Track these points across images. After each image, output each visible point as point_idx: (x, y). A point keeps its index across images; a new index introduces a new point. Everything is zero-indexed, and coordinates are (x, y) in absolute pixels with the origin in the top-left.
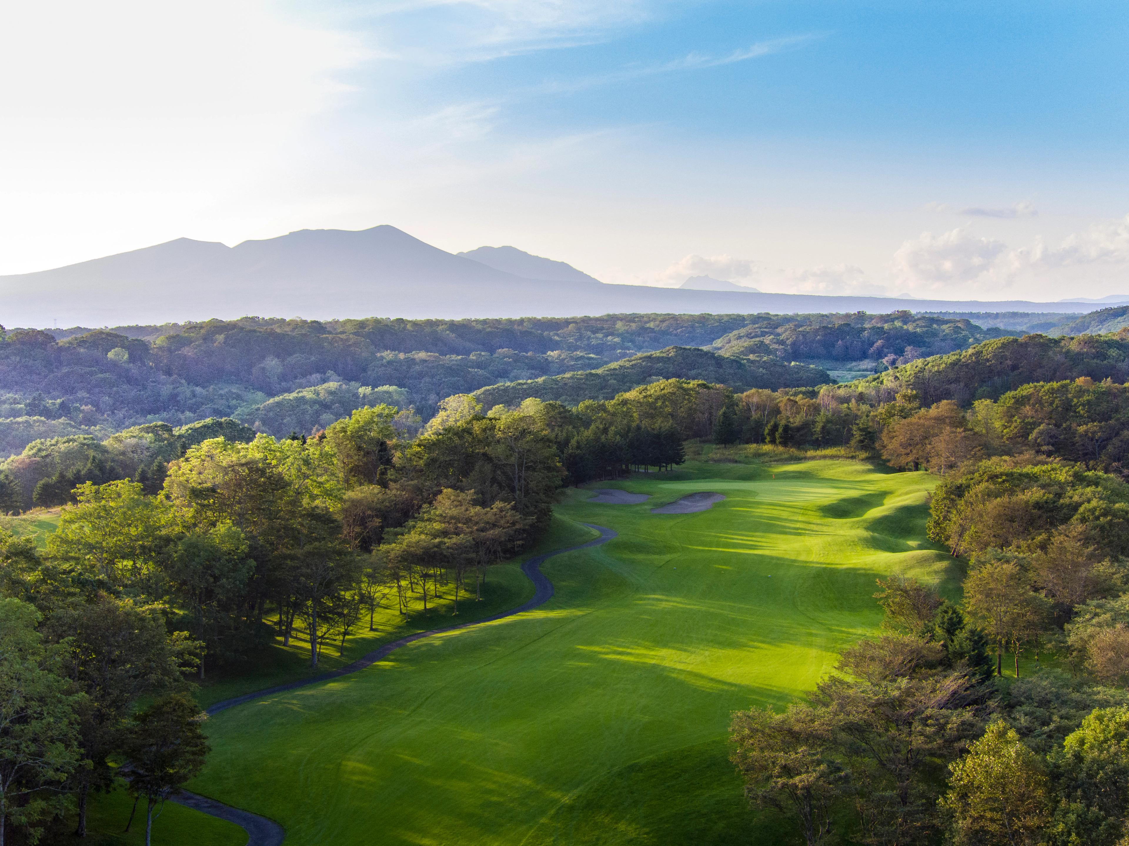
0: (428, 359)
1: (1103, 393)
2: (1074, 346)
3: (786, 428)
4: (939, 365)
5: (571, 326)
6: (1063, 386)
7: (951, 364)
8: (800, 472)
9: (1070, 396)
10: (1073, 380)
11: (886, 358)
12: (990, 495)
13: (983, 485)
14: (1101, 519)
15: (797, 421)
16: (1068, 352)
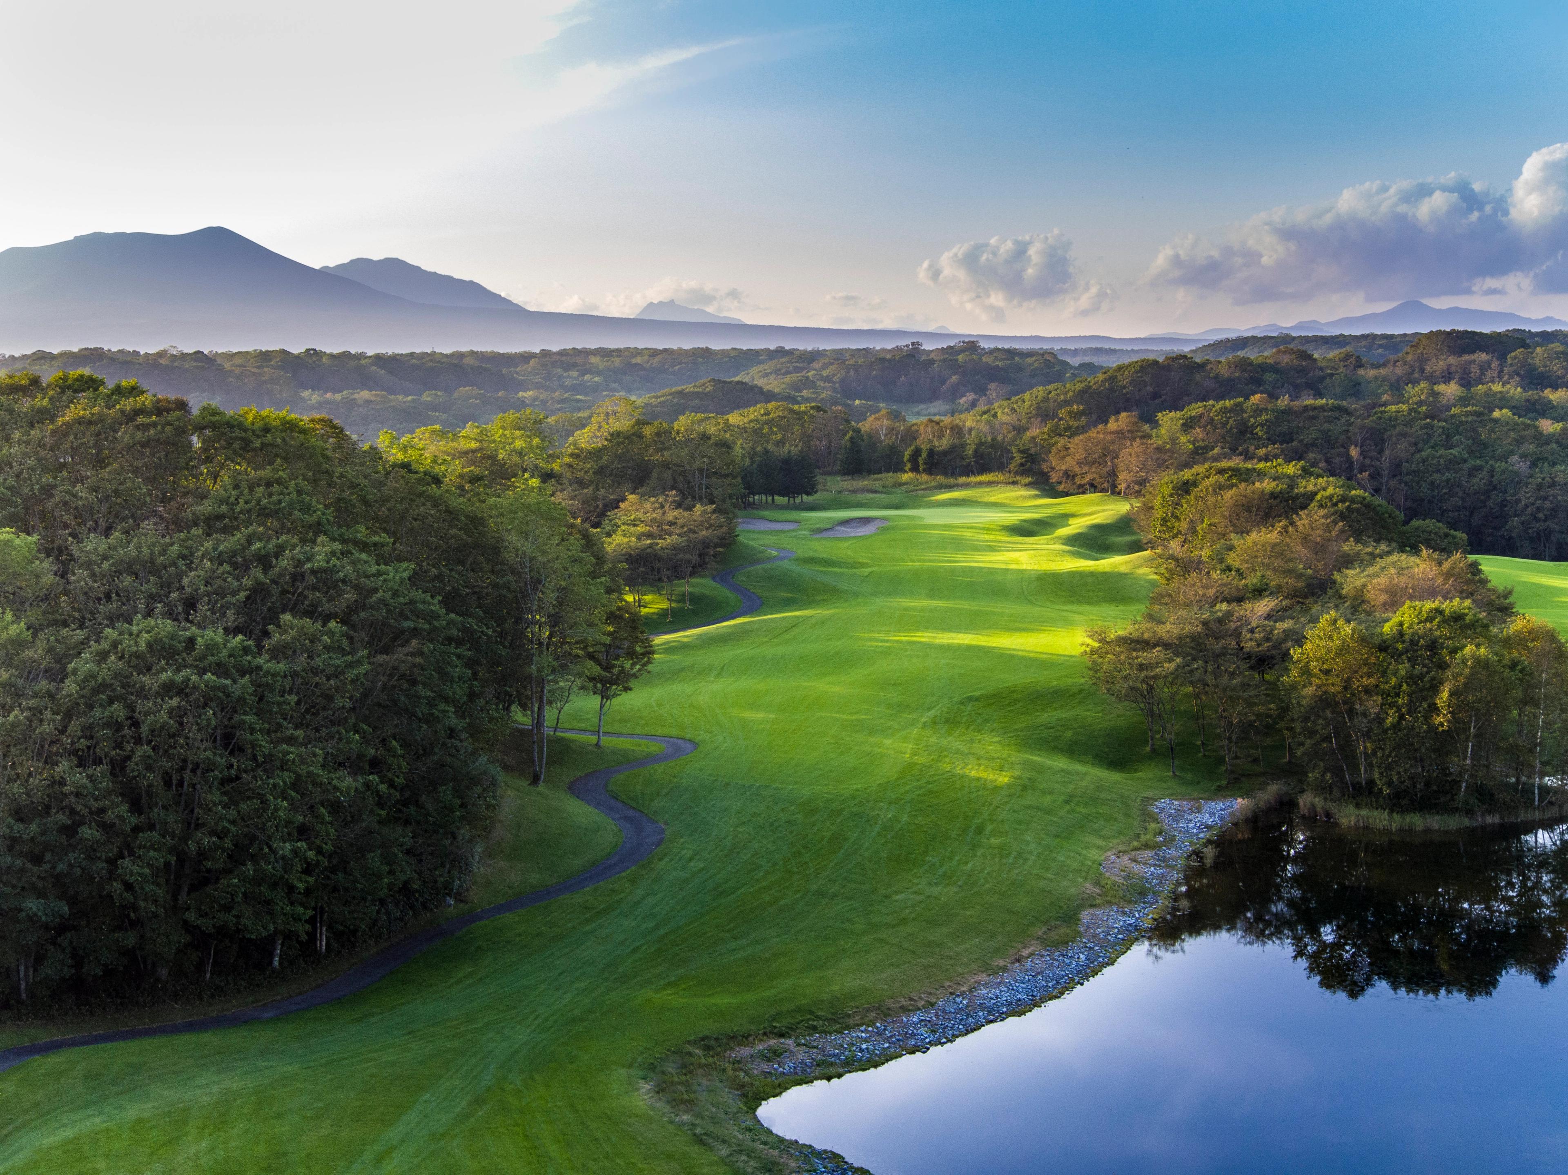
0: (373, 398)
1: (1283, 412)
2: (1224, 371)
3: (931, 453)
4: (1066, 394)
5: (532, 362)
6: (1236, 405)
7: (1080, 391)
8: (956, 500)
9: (1245, 415)
10: (1247, 398)
11: (964, 399)
12: (1219, 488)
13: (1212, 480)
14: (1340, 505)
15: (944, 443)
16: (1217, 377)
